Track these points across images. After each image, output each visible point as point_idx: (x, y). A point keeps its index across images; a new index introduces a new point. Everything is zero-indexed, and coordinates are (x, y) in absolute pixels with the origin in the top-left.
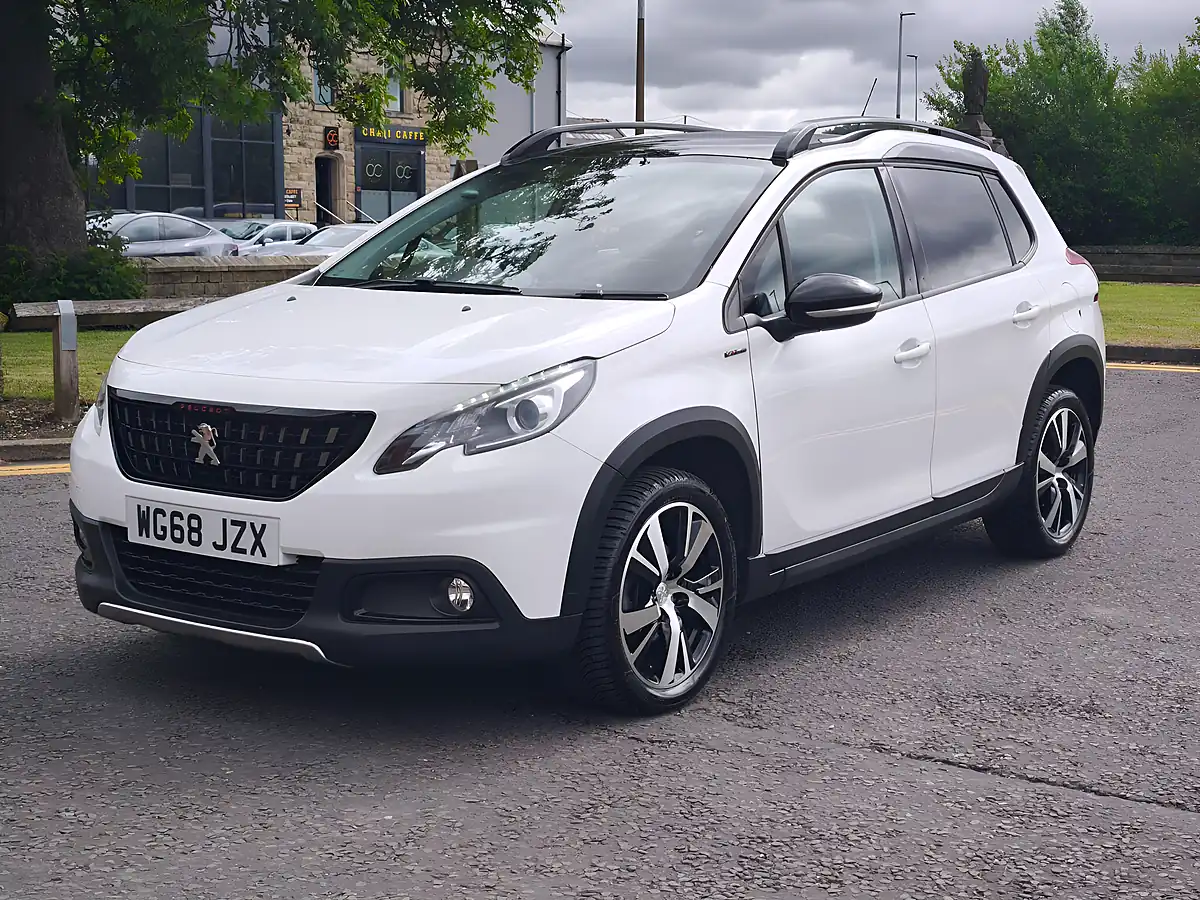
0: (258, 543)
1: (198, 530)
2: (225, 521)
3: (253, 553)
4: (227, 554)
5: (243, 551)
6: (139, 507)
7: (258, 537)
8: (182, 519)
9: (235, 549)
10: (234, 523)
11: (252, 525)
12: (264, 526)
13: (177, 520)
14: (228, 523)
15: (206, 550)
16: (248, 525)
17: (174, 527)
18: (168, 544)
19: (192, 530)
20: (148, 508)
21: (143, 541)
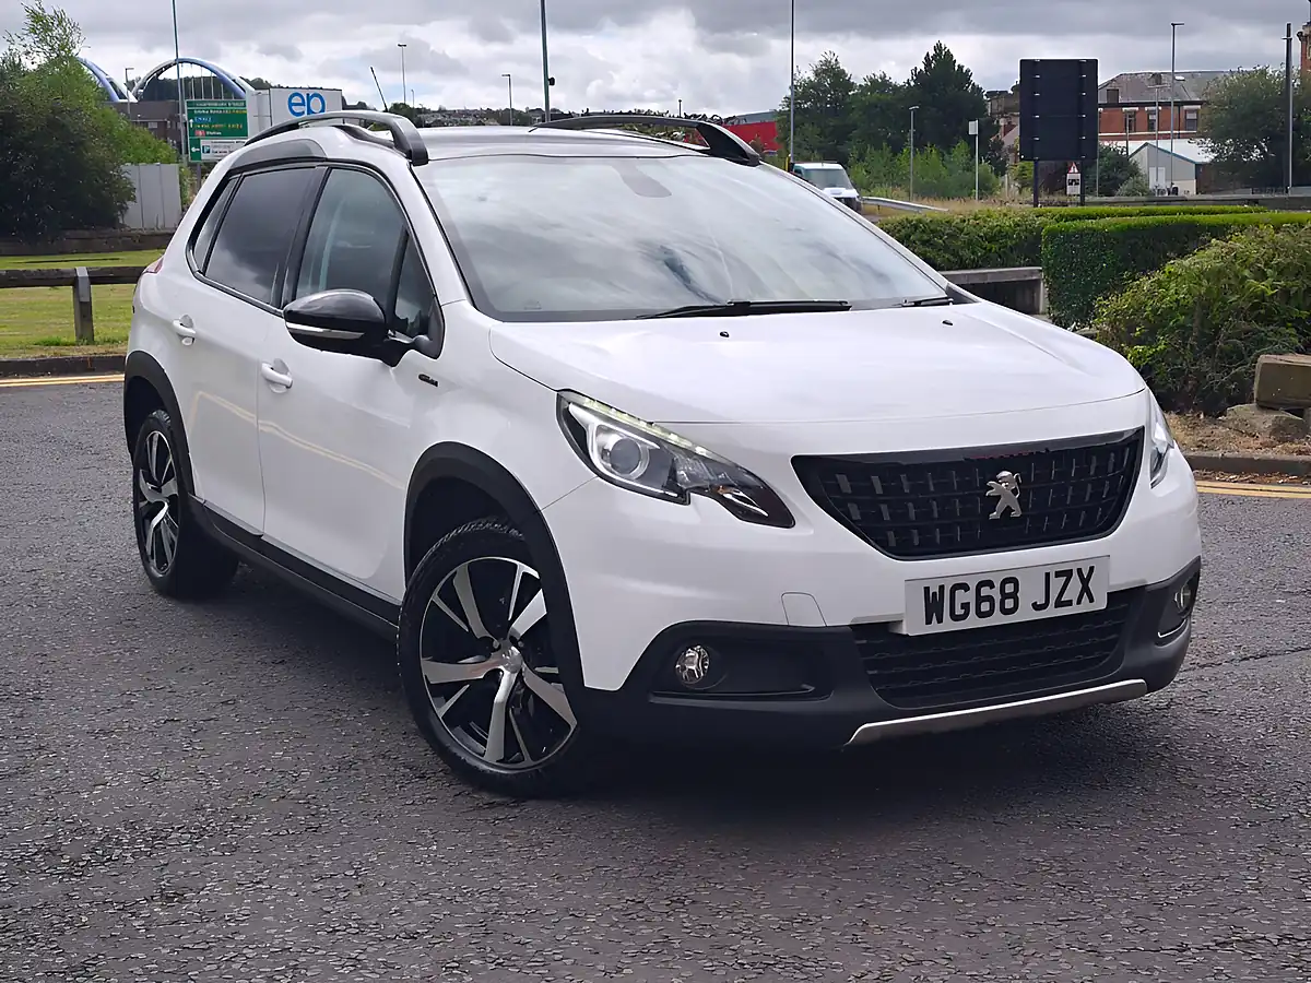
0: (1085, 589)
1: (1014, 595)
2: (1048, 575)
3: (1079, 602)
4: (1052, 612)
5: (1069, 603)
6: (927, 589)
7: (1085, 582)
8: (992, 586)
9: (1059, 604)
10: (1058, 574)
11: (1079, 571)
12: (1092, 569)
13: (985, 591)
14: (1052, 576)
15: (1025, 614)
16: (1075, 574)
17: (980, 599)
18: (973, 622)
19: (1005, 596)
20: (942, 588)
21: (935, 628)
